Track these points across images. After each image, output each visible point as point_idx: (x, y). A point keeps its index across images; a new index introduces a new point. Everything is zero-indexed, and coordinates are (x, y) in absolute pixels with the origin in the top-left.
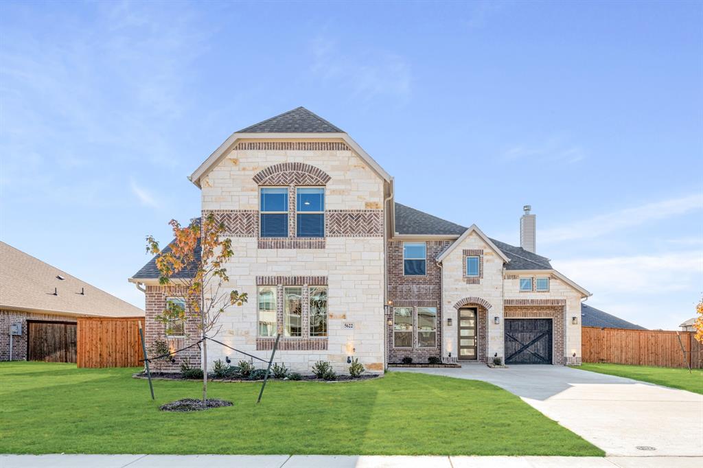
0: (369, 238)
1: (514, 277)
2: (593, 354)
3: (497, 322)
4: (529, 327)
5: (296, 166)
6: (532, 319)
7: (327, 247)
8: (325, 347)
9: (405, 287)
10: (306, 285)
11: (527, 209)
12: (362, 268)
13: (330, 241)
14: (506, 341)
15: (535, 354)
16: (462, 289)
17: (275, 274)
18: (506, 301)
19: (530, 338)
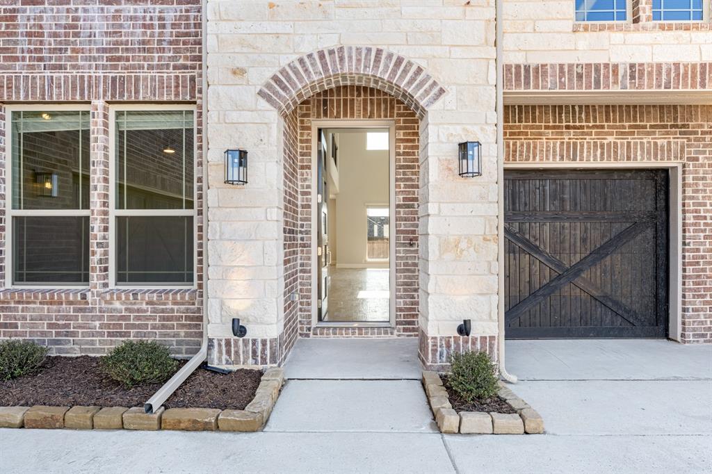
3: (472, 166)
4: (583, 200)
14: (510, 250)
15: (603, 301)
18: (517, 74)
19: (584, 240)
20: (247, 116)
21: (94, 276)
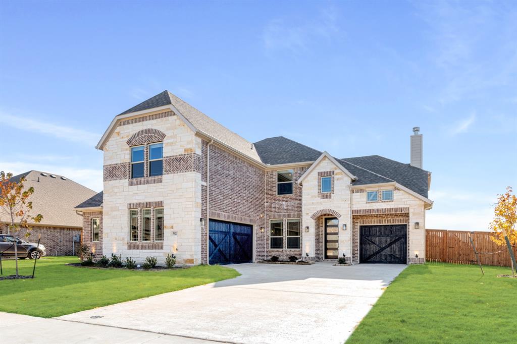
0: (186, 173)
1: (362, 191)
2: (462, 255)
3: (344, 228)
4: (386, 232)
5: (148, 131)
6: (388, 225)
7: (163, 181)
8: (162, 248)
9: (277, 204)
10: (152, 207)
11: (416, 130)
12: (182, 194)
13: (165, 177)
15: (390, 255)
16: (318, 203)
17: (136, 202)
18: (354, 211)
19: (386, 241)
20: (308, 221)
21: (284, 247)
